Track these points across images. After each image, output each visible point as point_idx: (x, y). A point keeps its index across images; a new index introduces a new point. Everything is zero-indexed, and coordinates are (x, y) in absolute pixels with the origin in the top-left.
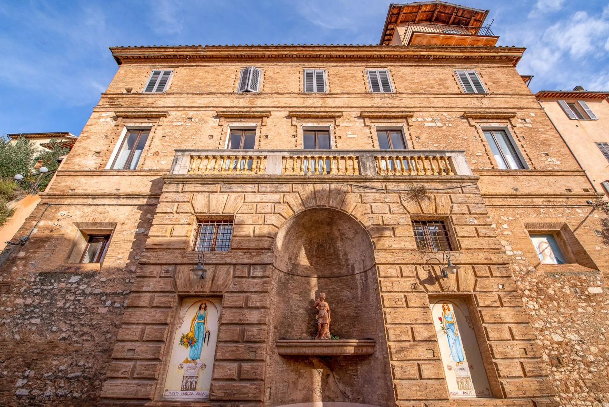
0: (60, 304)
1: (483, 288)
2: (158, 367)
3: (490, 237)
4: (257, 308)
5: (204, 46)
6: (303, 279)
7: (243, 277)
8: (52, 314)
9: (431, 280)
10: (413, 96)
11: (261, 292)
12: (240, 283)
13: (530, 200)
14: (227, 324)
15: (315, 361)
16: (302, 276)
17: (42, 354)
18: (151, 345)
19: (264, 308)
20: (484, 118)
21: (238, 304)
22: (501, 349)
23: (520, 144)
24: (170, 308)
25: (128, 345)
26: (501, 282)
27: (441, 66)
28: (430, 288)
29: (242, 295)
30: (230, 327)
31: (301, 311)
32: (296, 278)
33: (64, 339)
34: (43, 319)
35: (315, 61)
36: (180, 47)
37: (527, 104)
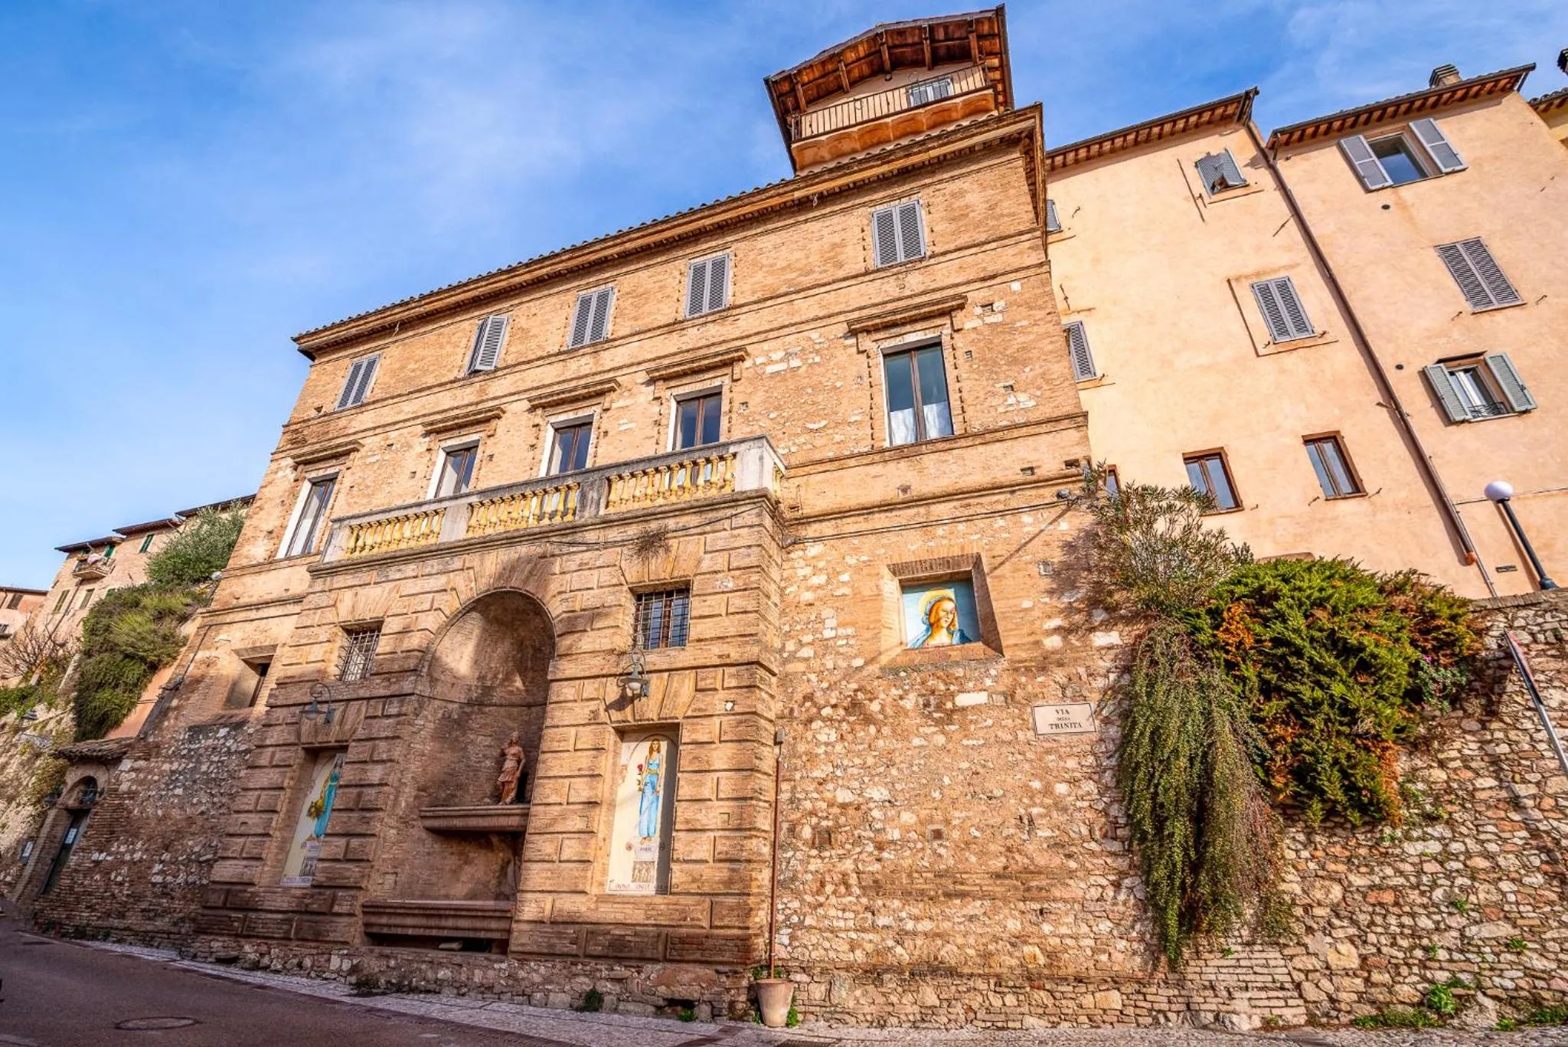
0: (204, 768)
1: (700, 710)
2: (268, 844)
3: (746, 612)
4: (383, 762)
5: (417, 297)
6: (502, 710)
7: (375, 717)
8: (195, 782)
9: (622, 703)
10: (761, 306)
11: (393, 738)
12: (370, 725)
13: (922, 510)
14: (346, 786)
15: (495, 840)
16: (501, 705)
17: (180, 834)
18: (264, 816)
19: (391, 761)
20: (894, 325)
21: (362, 757)
22: (689, 815)
23: (956, 373)
24: (289, 766)
25: (243, 817)
26: (732, 697)
27: (842, 210)
28: (616, 715)
29: (369, 744)
30: (347, 790)
31: (488, 763)
32: (487, 709)
33: (202, 813)
34: (185, 788)
35: (601, 270)
36: (386, 309)
37: (1013, 260)
